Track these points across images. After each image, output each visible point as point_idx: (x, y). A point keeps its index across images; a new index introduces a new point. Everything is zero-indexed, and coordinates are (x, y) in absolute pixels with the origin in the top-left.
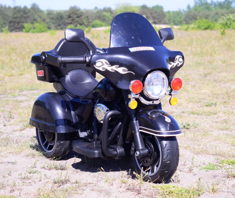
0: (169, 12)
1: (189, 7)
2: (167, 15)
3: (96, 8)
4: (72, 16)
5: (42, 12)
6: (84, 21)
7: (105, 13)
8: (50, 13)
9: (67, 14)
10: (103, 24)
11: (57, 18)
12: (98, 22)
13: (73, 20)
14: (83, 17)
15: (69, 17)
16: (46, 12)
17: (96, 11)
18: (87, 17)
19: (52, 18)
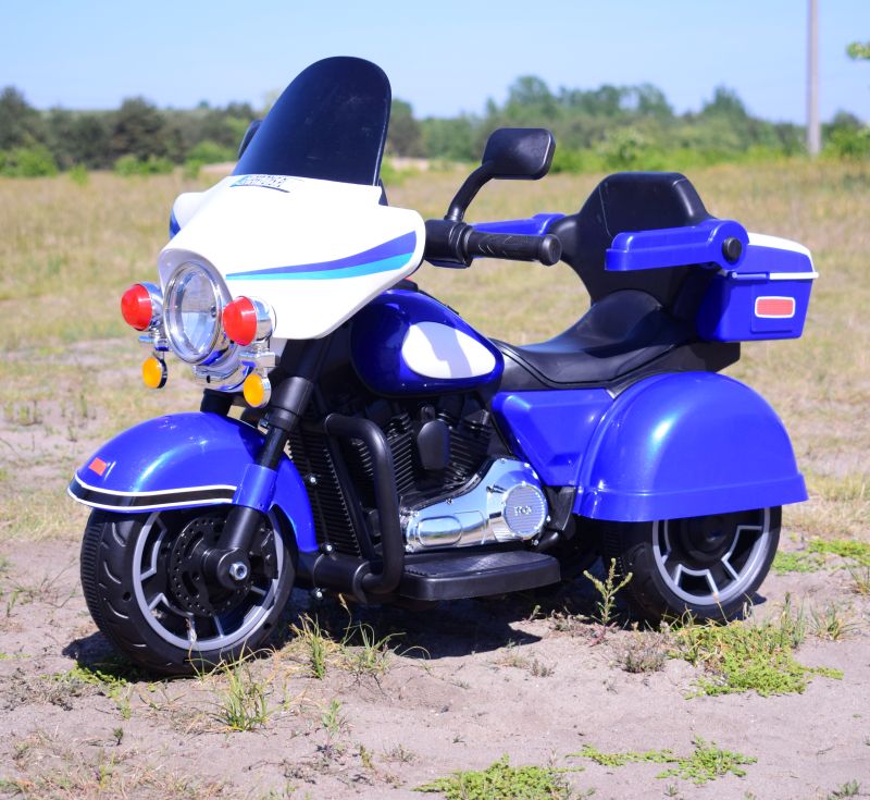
0: (430, 120)
1: (491, 107)
2: (426, 131)
3: (204, 105)
4: (129, 126)
5: (34, 113)
6: (168, 144)
7: (231, 122)
8: (59, 117)
9: (115, 121)
10: (228, 153)
11: (83, 134)
12: (210, 147)
13: (133, 141)
14: (164, 131)
15: (121, 129)
16: (46, 116)
17: (202, 114)
18: (177, 132)
19: (67, 135)
